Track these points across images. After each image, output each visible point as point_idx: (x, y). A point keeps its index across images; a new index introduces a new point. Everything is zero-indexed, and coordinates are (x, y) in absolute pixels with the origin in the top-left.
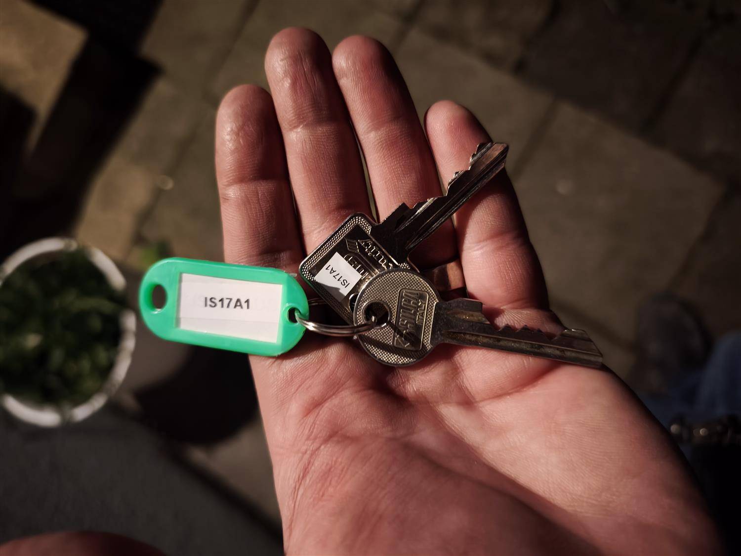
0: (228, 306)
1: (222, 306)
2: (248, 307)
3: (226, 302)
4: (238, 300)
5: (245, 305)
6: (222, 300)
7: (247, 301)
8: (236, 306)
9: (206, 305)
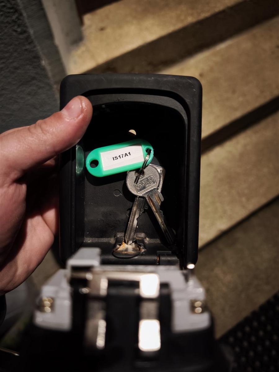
0: (122, 157)
1: (120, 158)
2: (130, 155)
3: (121, 156)
4: (126, 154)
5: (128, 155)
6: (120, 156)
7: (129, 153)
8: (125, 156)
9: (114, 160)
